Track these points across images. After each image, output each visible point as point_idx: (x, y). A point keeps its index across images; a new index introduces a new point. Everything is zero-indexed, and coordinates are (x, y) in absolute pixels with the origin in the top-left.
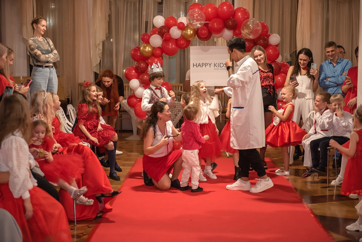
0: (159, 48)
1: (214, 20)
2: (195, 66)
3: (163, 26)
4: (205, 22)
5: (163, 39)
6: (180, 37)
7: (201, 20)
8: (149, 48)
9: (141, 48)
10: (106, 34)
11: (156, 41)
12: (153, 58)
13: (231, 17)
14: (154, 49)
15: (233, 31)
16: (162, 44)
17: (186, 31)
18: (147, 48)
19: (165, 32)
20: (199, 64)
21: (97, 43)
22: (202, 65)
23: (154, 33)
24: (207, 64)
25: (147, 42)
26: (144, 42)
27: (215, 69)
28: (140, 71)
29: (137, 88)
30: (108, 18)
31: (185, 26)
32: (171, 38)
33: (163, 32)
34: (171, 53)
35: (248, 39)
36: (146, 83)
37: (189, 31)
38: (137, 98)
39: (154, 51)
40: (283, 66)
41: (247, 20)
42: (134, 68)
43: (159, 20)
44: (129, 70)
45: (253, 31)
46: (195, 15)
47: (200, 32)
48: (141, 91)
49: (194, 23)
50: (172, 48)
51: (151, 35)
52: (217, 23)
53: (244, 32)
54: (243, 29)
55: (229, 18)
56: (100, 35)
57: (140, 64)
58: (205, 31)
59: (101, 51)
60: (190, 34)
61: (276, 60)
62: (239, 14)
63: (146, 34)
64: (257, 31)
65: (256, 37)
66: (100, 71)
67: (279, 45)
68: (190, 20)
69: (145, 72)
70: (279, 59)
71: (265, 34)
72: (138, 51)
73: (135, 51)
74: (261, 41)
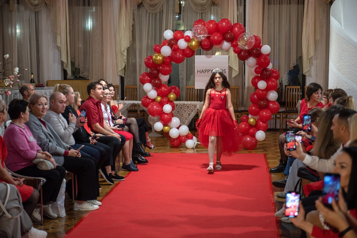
0: (168, 57)
1: (214, 34)
2: (199, 72)
3: (171, 39)
4: (208, 35)
5: (173, 49)
6: (187, 48)
7: (204, 34)
8: (160, 57)
9: (154, 57)
10: (130, 42)
11: (166, 50)
12: (164, 65)
13: (229, 31)
14: (164, 58)
15: (230, 43)
16: (172, 54)
17: (191, 43)
18: (159, 57)
19: (174, 44)
20: (203, 70)
21: (122, 50)
22: (205, 71)
23: (164, 45)
24: (209, 70)
25: (159, 52)
26: (156, 52)
28: (152, 76)
29: (149, 91)
30: (132, 28)
31: (191, 38)
32: (179, 48)
33: (172, 43)
34: (179, 61)
35: (244, 50)
36: (157, 86)
37: (194, 43)
38: (150, 99)
39: (165, 60)
40: (273, 72)
41: (243, 34)
42: (147, 74)
43: (169, 34)
44: (143, 76)
45: (248, 43)
46: (199, 31)
47: (203, 43)
48: (153, 94)
49: (198, 36)
50: (179, 57)
51: (162, 46)
52: (218, 37)
53: (241, 44)
54: (239, 41)
55: (227, 32)
56: (125, 43)
57: (152, 70)
58: (208, 42)
59: (125, 57)
60: (195, 46)
61: (267, 67)
62: (236, 29)
63: (158, 46)
64: (251, 43)
65: (250, 48)
66: (125, 75)
67: (270, 54)
68: (194, 34)
69: (156, 77)
70: (270, 67)
71: (258, 45)
72: (151, 60)
73: (149, 60)
74: (254, 52)
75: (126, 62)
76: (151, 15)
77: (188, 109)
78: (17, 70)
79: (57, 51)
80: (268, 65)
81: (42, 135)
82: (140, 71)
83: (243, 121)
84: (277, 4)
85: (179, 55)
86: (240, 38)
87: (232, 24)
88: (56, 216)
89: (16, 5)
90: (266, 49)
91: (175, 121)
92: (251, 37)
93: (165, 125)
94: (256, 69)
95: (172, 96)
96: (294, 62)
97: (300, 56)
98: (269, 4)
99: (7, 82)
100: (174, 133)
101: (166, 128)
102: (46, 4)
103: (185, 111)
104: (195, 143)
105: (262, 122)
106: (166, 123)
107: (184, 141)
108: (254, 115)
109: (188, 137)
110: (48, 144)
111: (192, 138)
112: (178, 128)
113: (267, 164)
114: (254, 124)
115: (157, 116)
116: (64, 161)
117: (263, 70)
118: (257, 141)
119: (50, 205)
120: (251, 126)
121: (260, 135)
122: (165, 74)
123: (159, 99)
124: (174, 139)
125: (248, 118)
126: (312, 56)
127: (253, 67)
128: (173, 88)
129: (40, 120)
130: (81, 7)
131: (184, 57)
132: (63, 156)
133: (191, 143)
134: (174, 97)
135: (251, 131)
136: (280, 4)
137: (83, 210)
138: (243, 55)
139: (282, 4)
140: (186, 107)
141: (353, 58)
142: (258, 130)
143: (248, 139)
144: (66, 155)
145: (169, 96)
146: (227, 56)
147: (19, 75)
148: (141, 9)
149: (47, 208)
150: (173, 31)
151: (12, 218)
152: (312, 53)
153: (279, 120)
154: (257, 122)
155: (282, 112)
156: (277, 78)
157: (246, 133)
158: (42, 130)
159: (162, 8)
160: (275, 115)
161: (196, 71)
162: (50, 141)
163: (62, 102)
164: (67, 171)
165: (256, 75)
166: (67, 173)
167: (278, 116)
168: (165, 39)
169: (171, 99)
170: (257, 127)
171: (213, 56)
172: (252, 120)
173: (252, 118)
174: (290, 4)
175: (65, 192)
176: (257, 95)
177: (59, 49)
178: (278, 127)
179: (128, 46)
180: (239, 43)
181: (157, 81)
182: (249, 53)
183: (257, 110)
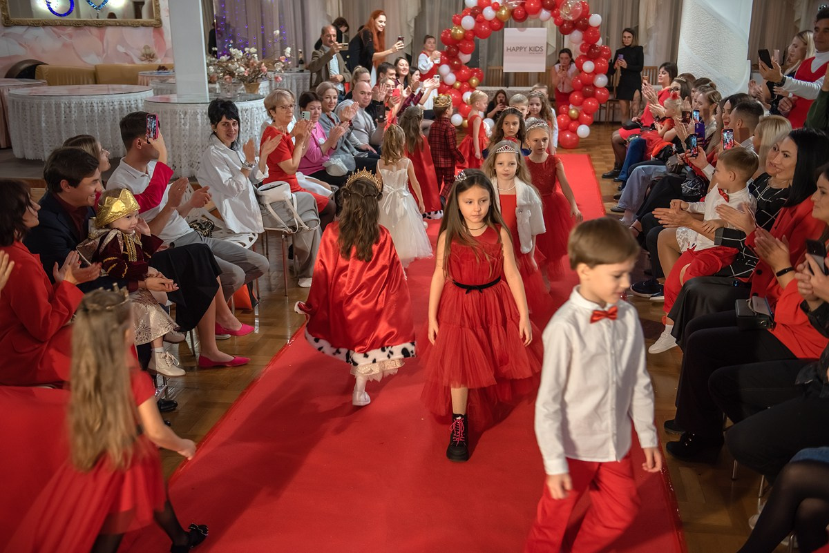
0: (472, 30)
2: (509, 50)
3: (475, 7)
4: (522, 2)
5: (477, 20)
6: (495, 18)
8: (460, 30)
9: (453, 31)
10: (419, 10)
11: (468, 22)
12: (466, 41)
14: (466, 32)
15: (550, 11)
16: (475, 26)
17: (500, 12)
19: (478, 13)
21: (409, 19)
22: (517, 49)
23: (466, 14)
24: (521, 49)
25: (459, 24)
26: (455, 24)
27: (530, 53)
28: (450, 56)
29: (446, 76)
31: (500, 5)
32: (485, 19)
33: (476, 12)
34: (484, 36)
35: (567, 21)
36: (456, 69)
37: (504, 12)
38: (447, 85)
39: (466, 34)
40: (603, 49)
43: (472, 0)
45: (573, 12)
47: (515, 12)
48: (451, 78)
49: (509, 3)
50: (485, 31)
51: (463, 16)
52: (535, 3)
53: (564, 13)
54: (562, 9)
56: (412, 10)
57: (450, 48)
58: (521, 11)
59: (412, 30)
60: (505, 15)
61: (596, 44)
63: (458, 16)
64: (577, 11)
65: (576, 18)
66: (412, 52)
67: (600, 28)
69: (455, 57)
70: (600, 43)
71: (586, 15)
72: (448, 34)
73: (446, 34)
74: (580, 24)
75: (413, 34)
78: (288, 50)
80: (598, 40)
86: (563, 4)
90: (595, 19)
92: (577, 4)
94: (582, 45)
95: (474, 81)
105: (587, 114)
108: (577, 105)
113: (593, 167)
114: (576, 117)
117: (591, 48)
118: (579, 138)
120: (572, 120)
121: (583, 130)
122: (466, 53)
123: (458, 84)
125: (568, 109)
126: (651, 26)
127: (577, 43)
128: (475, 71)
129: (328, 117)
131: (491, 30)
134: (477, 81)
135: (572, 125)
138: (564, 28)
141: (712, 32)
142: (581, 124)
143: (568, 136)
145: (470, 81)
146: (545, 29)
151: (309, 230)
152: (651, 23)
153: (605, 110)
154: (579, 114)
155: (609, 100)
157: (565, 128)
161: (505, 48)
165: (581, 53)
167: (604, 105)
168: (467, 7)
169: (473, 85)
170: (579, 121)
171: (528, 29)
172: (573, 112)
176: (580, 80)
179: (416, 15)
180: (561, 12)
181: (455, 63)
182: (574, 25)
183: (581, 98)
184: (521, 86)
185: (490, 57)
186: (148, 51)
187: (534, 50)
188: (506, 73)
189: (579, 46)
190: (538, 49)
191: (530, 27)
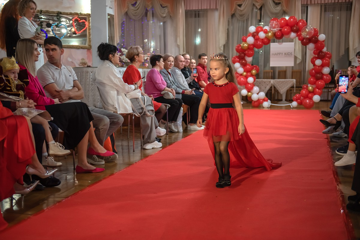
0: (252, 44)
1: (284, 27)
2: (273, 55)
3: (254, 32)
4: (280, 29)
5: (255, 39)
6: (265, 38)
7: (277, 28)
9: (242, 45)
11: (251, 40)
12: (249, 50)
13: (296, 25)
14: (249, 45)
15: (296, 33)
16: (254, 42)
17: (268, 34)
18: (245, 44)
19: (256, 35)
21: (220, 46)
22: (277, 54)
23: (249, 36)
24: (280, 53)
25: (245, 41)
26: (243, 41)
27: (285, 56)
28: (240, 58)
29: (238, 68)
30: (227, 31)
31: (268, 31)
32: (259, 38)
33: (255, 35)
34: (259, 47)
35: (305, 38)
36: (244, 65)
37: (270, 34)
38: (238, 74)
39: (249, 46)
40: (327, 53)
41: (305, 26)
42: (237, 57)
43: (253, 29)
44: (235, 58)
45: (309, 33)
46: (274, 25)
47: (276, 34)
48: (241, 70)
49: (273, 29)
50: (260, 44)
51: (248, 37)
52: (287, 29)
53: (304, 34)
54: (303, 32)
55: (294, 26)
56: (222, 41)
57: (241, 54)
58: (280, 33)
60: (271, 36)
61: (323, 50)
62: (301, 24)
63: (245, 37)
64: (311, 32)
65: (310, 36)
67: (325, 41)
68: (270, 28)
69: (243, 59)
70: (325, 50)
71: (316, 34)
72: (240, 47)
73: (238, 47)
74: (313, 39)
76: (240, 22)
77: (265, 84)
78: (152, 49)
79: (177, 48)
80: (323, 48)
81: (168, 80)
82: (232, 55)
83: (304, 89)
84: (331, 11)
85: (259, 43)
86: (303, 29)
87: (298, 20)
88: (176, 130)
89: (151, 18)
90: (322, 37)
91: (256, 89)
92: (311, 29)
93: (249, 91)
94: (314, 51)
95: (254, 71)
96: (342, 52)
97: (347, 48)
98: (325, 11)
99: (146, 57)
100: (255, 97)
101: (250, 93)
102: (171, 16)
103: (263, 85)
104: (269, 104)
105: (318, 89)
106: (249, 90)
107: (262, 103)
108: (312, 84)
109: (264, 100)
110: (172, 87)
111: (267, 101)
112: (258, 94)
114: (312, 91)
115: (243, 85)
116: (181, 97)
117: (319, 52)
118: (314, 103)
119: (173, 124)
120: (310, 92)
121: (316, 98)
122: (249, 56)
123: (245, 74)
124: (255, 102)
125: (307, 87)
126: (357, 47)
127: (312, 50)
128: (255, 67)
130: (193, 19)
131: (263, 44)
132: (182, 94)
133: (267, 104)
134: (255, 72)
135: (310, 95)
136: (333, 11)
137: (193, 129)
138: (305, 42)
139: (335, 11)
140: (264, 83)
142: (315, 94)
143: (308, 101)
144: (183, 93)
145: (252, 72)
146: (293, 43)
147: (153, 53)
148: (234, 19)
149: (171, 125)
150: (255, 27)
151: (150, 116)
154: (314, 89)
156: (330, 58)
157: (306, 97)
158: (168, 77)
159: (248, 16)
160: (327, 90)
161: (271, 54)
162: (173, 85)
163: (182, 61)
164: (184, 103)
166: (183, 105)
168: (250, 33)
169: (253, 74)
170: (314, 93)
171: (284, 43)
172: (310, 88)
173: (310, 86)
174: (341, 11)
175: (183, 116)
176: (314, 70)
177: (178, 46)
178: (330, 98)
179: (224, 43)
180: (302, 34)
181: (243, 61)
182: (310, 40)
183: (315, 80)
184: (282, 79)
185: (265, 66)
186: (83, 61)
187: (287, 54)
188: (272, 67)
189: (312, 52)
190: (289, 54)
191: (285, 42)
